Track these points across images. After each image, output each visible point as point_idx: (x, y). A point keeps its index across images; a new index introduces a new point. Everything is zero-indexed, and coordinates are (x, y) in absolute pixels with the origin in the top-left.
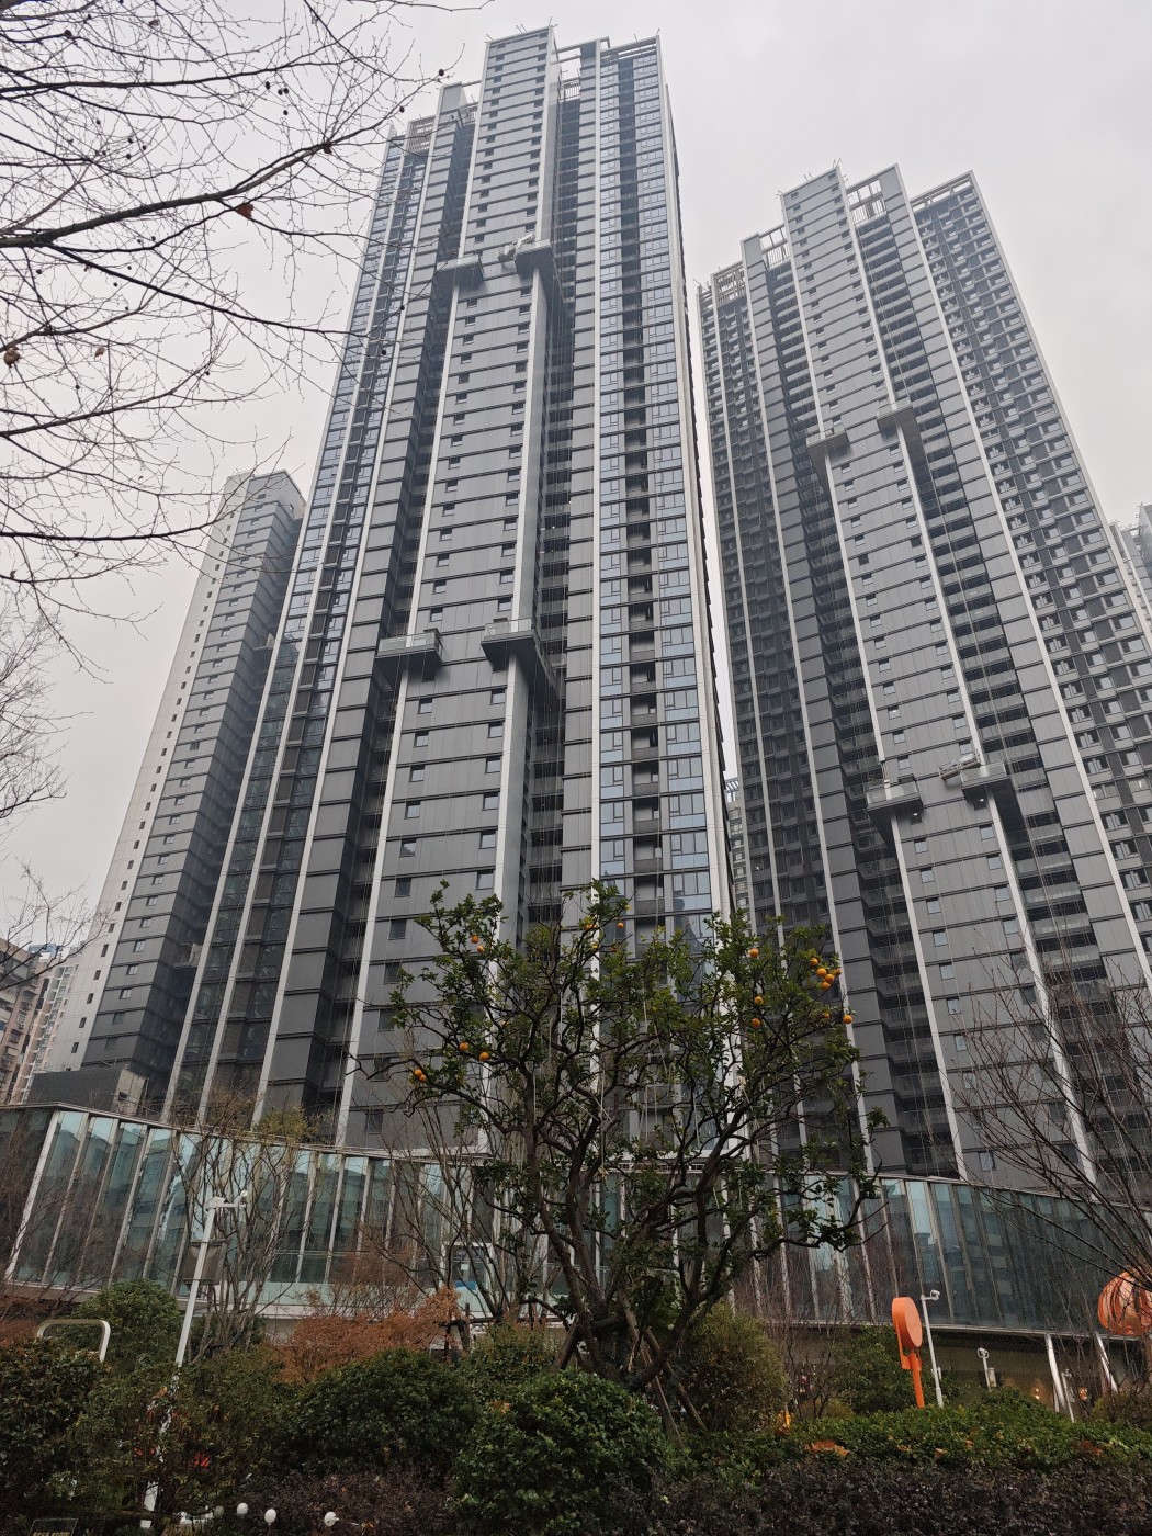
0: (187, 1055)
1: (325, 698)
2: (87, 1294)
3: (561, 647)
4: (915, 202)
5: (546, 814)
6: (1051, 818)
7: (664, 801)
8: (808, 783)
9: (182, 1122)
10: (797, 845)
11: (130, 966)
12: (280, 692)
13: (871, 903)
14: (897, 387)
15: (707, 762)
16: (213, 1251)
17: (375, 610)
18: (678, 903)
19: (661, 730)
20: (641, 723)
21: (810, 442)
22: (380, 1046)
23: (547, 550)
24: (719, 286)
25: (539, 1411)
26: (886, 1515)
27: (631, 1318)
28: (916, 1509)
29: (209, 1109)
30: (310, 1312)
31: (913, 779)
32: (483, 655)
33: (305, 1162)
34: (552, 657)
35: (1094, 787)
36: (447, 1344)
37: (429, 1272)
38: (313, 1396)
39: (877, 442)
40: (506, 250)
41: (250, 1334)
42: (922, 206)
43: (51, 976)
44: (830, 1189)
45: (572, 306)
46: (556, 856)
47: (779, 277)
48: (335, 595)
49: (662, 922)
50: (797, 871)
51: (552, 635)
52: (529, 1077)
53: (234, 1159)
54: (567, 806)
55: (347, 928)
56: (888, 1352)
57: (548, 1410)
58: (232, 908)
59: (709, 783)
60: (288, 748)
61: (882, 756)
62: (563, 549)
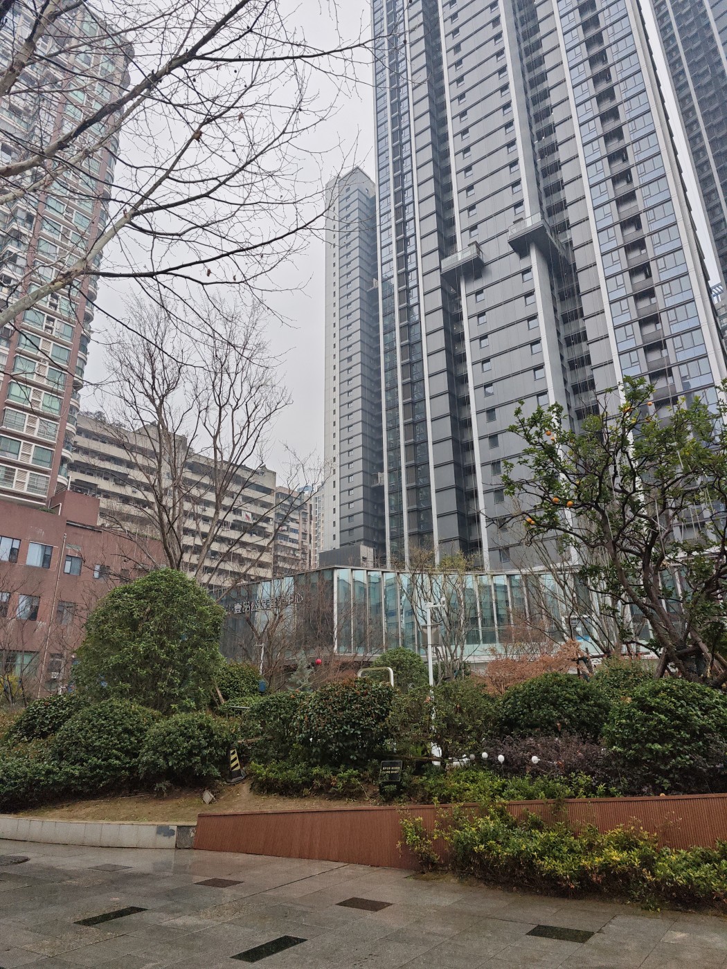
0: (391, 533)
1: (416, 309)
2: (375, 657)
3: (565, 226)
5: (576, 346)
7: (663, 315)
9: (398, 567)
11: (349, 490)
12: (388, 313)
16: (435, 630)
17: (433, 242)
18: (686, 385)
20: (635, 263)
22: (499, 511)
23: (542, 157)
25: (652, 702)
27: (704, 647)
29: (411, 560)
30: (494, 659)
32: (511, 249)
33: (470, 581)
34: (560, 235)
36: (578, 670)
37: (557, 633)
38: (509, 698)
41: (463, 671)
43: (312, 502)
46: (588, 373)
48: (406, 240)
49: (675, 400)
51: (558, 219)
52: (602, 512)
53: (431, 583)
54: (590, 338)
55: (462, 447)
57: (658, 700)
58: (394, 448)
59: (698, 292)
60: (402, 347)
62: (554, 152)
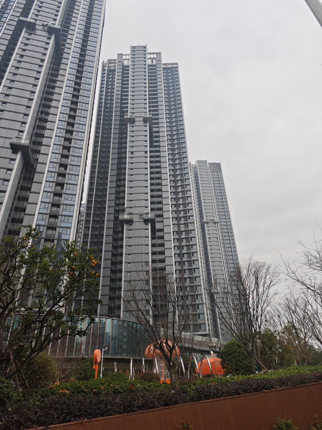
3: (38, 152)
4: (163, 64)
5: (21, 202)
6: (162, 230)
7: (62, 206)
8: (105, 209)
10: (98, 226)
13: (114, 245)
14: (150, 111)
15: (77, 198)
18: (59, 236)
19: (65, 185)
20: (59, 181)
21: (125, 117)
23: (39, 121)
24: (109, 63)
26: (75, 409)
28: (84, 406)
31: (132, 214)
32: (10, 147)
34: (34, 154)
35: (173, 224)
39: (142, 123)
40: (45, 23)
42: (165, 66)
44: (82, 321)
45: (63, 49)
47: (126, 68)
49: (53, 241)
50: (97, 233)
51: (36, 147)
54: (29, 201)
56: (90, 364)
59: (77, 203)
61: (126, 206)
62: (45, 122)
